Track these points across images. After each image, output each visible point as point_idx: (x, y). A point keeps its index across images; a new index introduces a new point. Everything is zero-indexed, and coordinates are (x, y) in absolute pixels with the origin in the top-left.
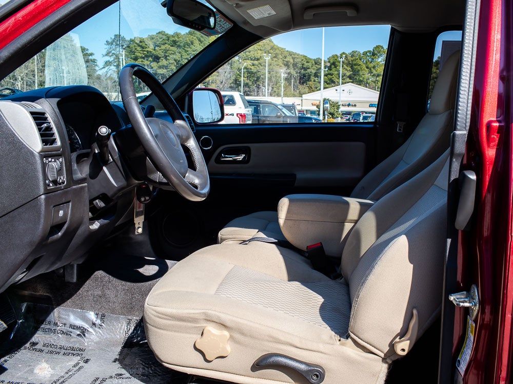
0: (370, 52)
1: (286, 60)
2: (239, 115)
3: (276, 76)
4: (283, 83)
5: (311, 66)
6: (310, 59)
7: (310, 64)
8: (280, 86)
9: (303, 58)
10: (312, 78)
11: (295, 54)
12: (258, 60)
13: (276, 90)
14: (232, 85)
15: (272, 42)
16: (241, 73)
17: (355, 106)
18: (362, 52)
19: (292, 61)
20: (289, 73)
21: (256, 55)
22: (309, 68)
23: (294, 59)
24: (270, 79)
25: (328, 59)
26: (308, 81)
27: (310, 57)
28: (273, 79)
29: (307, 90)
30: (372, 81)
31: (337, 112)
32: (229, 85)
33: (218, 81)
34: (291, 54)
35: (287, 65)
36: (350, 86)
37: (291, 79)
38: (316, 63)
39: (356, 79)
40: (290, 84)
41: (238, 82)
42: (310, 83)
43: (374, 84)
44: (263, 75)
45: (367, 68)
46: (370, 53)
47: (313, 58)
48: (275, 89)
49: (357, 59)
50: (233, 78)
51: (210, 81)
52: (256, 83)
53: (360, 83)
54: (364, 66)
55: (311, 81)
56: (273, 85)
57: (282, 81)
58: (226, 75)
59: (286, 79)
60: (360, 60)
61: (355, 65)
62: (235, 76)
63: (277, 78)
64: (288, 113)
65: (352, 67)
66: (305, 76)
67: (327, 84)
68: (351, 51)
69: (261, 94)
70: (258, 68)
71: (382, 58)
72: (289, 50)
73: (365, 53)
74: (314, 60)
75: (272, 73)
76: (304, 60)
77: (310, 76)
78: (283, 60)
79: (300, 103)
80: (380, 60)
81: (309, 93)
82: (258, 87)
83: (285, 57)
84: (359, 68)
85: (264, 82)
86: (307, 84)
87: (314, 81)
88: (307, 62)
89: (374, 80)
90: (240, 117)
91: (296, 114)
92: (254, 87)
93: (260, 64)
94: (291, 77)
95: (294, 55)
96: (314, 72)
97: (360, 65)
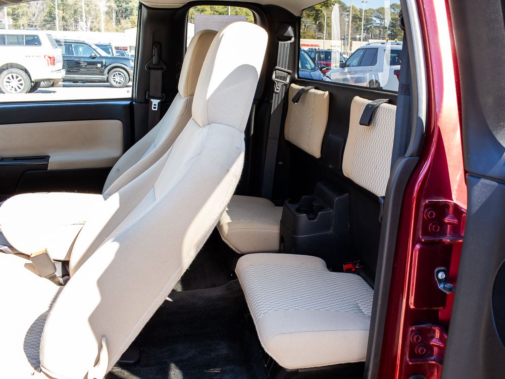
2: (46, 57)
3: (95, 9)
4: (103, 17)
8: (100, 20)
13: (97, 25)
14: (47, 18)
16: (55, 5)
20: (109, 7)
24: (89, 12)
26: (131, 15)
28: (93, 13)
32: (43, 18)
33: (29, 13)
37: (112, 13)
40: (112, 19)
41: (53, 15)
42: (133, 17)
44: (80, 8)
48: (95, 23)
50: (47, 10)
51: (20, 14)
52: (73, 17)
55: (133, 15)
56: (93, 19)
57: (102, 15)
58: (38, 6)
59: (107, 13)
62: (49, 8)
63: (97, 12)
64: (104, 54)
66: (127, 10)
69: (80, 29)
75: (90, 6)
81: (132, 28)
82: (76, 21)
85: (82, 16)
86: (129, 19)
90: (49, 59)
91: (113, 55)
92: (72, 21)
94: (112, 10)
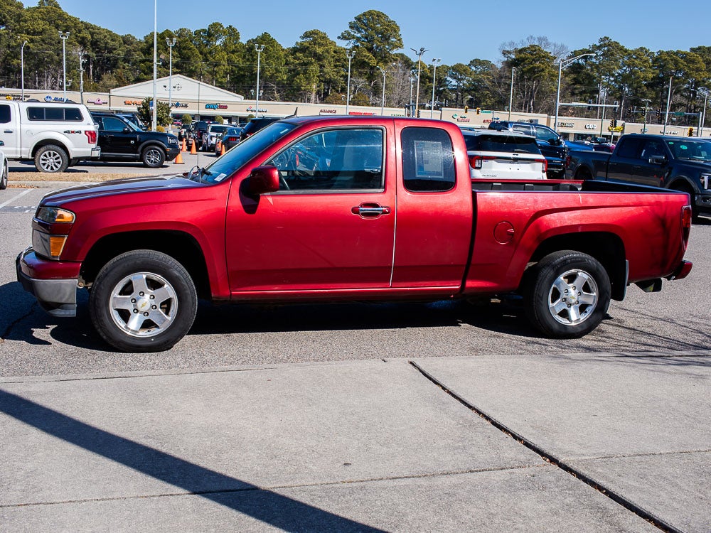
0: (204, 31)
1: (81, 35)
2: (87, 133)
4: (82, 71)
5: (118, 46)
6: (117, 36)
7: (116, 43)
8: (79, 76)
9: (106, 34)
10: (121, 63)
11: (94, 27)
12: (40, 33)
15: (60, 8)
17: (186, 106)
18: (193, 31)
19: (89, 37)
20: (86, 56)
21: (35, 26)
22: (115, 49)
23: (92, 34)
25: (145, 38)
26: (114, 67)
27: (116, 33)
29: (114, 82)
30: (208, 72)
31: (167, 117)
34: (87, 26)
35: (82, 42)
36: (179, 79)
37: (89, 64)
38: (125, 43)
39: (186, 68)
40: (88, 72)
43: (210, 76)
45: (201, 53)
46: (204, 33)
47: (121, 35)
49: (187, 40)
53: (191, 74)
54: (197, 52)
55: (118, 68)
57: (81, 68)
60: (191, 41)
61: (184, 48)
65: (179, 51)
66: (110, 61)
67: (145, 74)
68: (178, 29)
70: (40, 47)
71: (221, 40)
72: (85, 21)
73: (198, 33)
74: (122, 37)
76: (108, 36)
77: (116, 60)
78: (76, 36)
79: (107, 100)
80: (218, 43)
83: (80, 31)
84: (189, 53)
86: (112, 73)
87: (124, 68)
88: (112, 40)
89: (211, 70)
90: (89, 135)
93: (43, 40)
95: (92, 28)
96: (122, 54)
97: (191, 49)
